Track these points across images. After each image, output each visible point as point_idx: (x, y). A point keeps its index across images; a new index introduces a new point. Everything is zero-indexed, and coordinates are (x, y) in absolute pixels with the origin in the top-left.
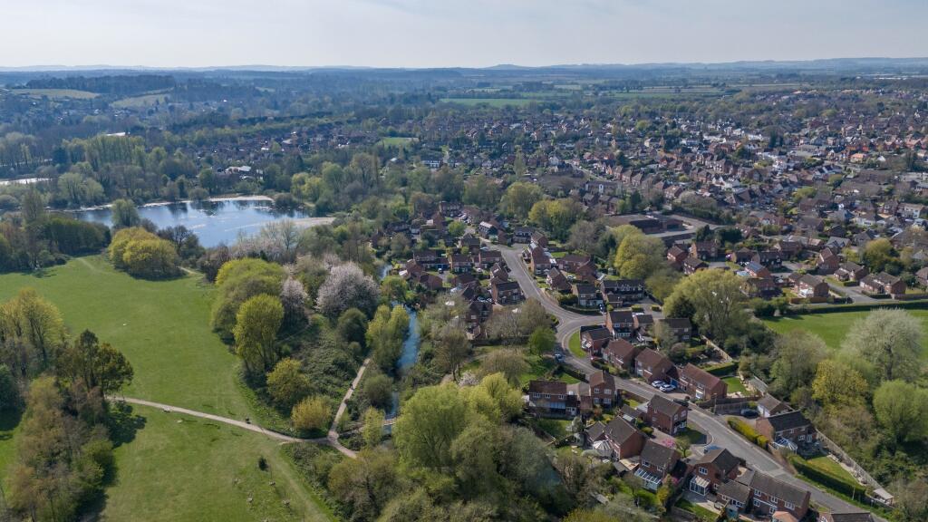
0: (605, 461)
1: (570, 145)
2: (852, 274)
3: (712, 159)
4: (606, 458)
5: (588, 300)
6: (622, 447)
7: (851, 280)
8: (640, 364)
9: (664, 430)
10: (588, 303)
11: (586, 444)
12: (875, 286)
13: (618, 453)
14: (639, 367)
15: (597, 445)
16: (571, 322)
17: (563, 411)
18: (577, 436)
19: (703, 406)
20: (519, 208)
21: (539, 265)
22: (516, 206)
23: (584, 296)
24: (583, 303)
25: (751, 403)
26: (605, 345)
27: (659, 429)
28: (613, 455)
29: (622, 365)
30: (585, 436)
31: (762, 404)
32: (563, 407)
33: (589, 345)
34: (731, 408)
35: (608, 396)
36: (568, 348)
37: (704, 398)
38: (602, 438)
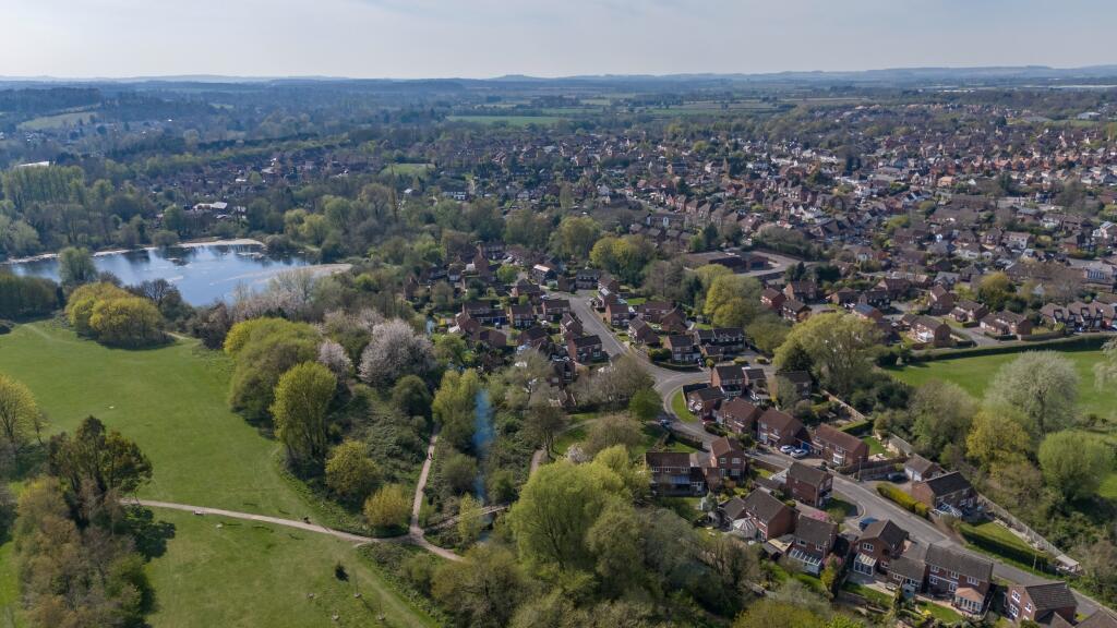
0: (751, 543)
1: (620, 171)
2: (971, 313)
3: (786, 185)
4: (751, 539)
5: (684, 354)
6: (769, 525)
7: (970, 320)
8: (764, 426)
9: (808, 502)
10: (683, 357)
11: (724, 525)
12: (998, 326)
13: (764, 532)
14: (763, 430)
15: (738, 524)
16: (668, 381)
17: (687, 486)
18: (711, 515)
19: (845, 472)
20: (578, 247)
21: (616, 315)
22: (574, 244)
23: (678, 349)
24: (678, 357)
25: (897, 465)
26: (717, 407)
27: (802, 502)
28: (758, 536)
29: (743, 429)
30: (721, 514)
31: (910, 466)
32: (688, 482)
33: (698, 408)
34: (876, 472)
35: (736, 466)
36: (672, 412)
37: (844, 463)
38: (742, 515)
